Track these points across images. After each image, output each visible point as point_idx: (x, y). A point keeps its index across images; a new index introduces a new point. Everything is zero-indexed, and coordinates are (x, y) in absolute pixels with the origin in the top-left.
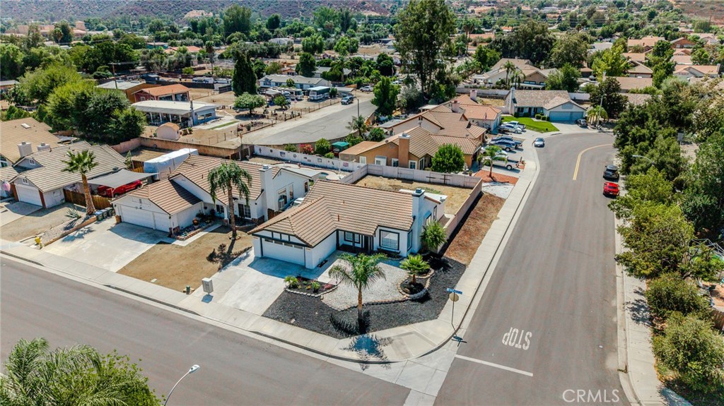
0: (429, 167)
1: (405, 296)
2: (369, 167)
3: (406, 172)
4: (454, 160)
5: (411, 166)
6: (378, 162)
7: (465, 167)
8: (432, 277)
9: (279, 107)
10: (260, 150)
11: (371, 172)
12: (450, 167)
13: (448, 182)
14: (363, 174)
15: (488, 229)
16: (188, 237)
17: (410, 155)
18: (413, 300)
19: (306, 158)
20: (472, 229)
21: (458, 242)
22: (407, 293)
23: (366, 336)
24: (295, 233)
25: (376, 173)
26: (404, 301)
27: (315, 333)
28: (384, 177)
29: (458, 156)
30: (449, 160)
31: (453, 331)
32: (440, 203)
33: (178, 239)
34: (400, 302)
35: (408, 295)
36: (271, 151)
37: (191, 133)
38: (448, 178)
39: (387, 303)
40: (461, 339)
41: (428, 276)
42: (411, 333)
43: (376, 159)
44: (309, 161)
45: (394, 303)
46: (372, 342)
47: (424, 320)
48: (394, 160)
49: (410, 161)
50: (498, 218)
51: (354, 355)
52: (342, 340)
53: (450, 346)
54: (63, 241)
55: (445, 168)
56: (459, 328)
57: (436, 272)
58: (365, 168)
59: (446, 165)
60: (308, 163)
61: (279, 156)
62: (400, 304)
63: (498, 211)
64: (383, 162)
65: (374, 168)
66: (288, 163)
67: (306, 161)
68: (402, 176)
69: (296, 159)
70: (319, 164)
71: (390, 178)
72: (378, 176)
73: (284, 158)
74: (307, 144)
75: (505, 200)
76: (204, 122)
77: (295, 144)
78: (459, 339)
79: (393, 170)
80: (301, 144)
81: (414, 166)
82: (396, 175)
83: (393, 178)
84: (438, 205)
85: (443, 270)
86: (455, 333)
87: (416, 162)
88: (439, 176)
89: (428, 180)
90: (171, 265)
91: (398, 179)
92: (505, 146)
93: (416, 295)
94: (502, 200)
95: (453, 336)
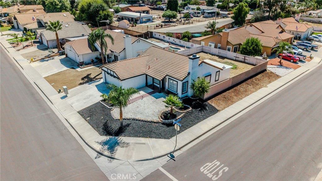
0: (239, 51)
1: (159, 120)
2: (204, 48)
3: (223, 53)
4: (253, 48)
5: (228, 49)
6: (210, 46)
7: (265, 55)
8: (188, 112)
9: (186, 19)
10: (155, 35)
11: (204, 51)
12: (250, 52)
13: (246, 61)
14: (198, 51)
15: (253, 92)
16: (84, 67)
17: (228, 43)
18: (163, 124)
19: (174, 40)
20: (242, 89)
21: (224, 96)
22: (162, 118)
23: (116, 138)
24: (115, 71)
25: (207, 51)
26: (157, 123)
27: (92, 128)
28: (210, 54)
29: (257, 45)
30: (250, 47)
31: (172, 150)
32: (222, 70)
33: (80, 67)
34: (155, 123)
35: (162, 120)
36: (160, 35)
37: (135, 26)
38: (247, 58)
39: (146, 122)
40: (174, 157)
41: (185, 111)
42: (144, 144)
43: (209, 44)
44: (175, 42)
45: (150, 122)
46: (117, 142)
47: (160, 138)
48: (219, 45)
49: (228, 46)
50: (267, 87)
51: (98, 147)
52: (102, 136)
53: (162, 160)
54: (40, 61)
55: (247, 52)
56: (179, 149)
57: (194, 110)
58: (201, 48)
59: (247, 50)
60: (175, 43)
61: (162, 38)
62: (153, 124)
63: (270, 82)
64: (213, 45)
65: (206, 49)
66: (166, 42)
67: (173, 42)
68: (220, 55)
69: (170, 41)
70: (179, 44)
71: (213, 55)
72: (207, 53)
73: (165, 40)
74: (179, 33)
75: (281, 77)
76: (145, 22)
77: (172, 33)
78: (172, 157)
79: (216, 51)
80: (176, 33)
81: (230, 50)
82: (217, 54)
83: (215, 55)
84: (221, 71)
85: (199, 110)
86: (173, 152)
87: (231, 47)
88: (241, 57)
89: (235, 58)
90: (66, 79)
91: (217, 56)
92: (303, 47)
93: (167, 121)
94: (278, 77)
95: (170, 153)
